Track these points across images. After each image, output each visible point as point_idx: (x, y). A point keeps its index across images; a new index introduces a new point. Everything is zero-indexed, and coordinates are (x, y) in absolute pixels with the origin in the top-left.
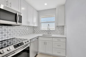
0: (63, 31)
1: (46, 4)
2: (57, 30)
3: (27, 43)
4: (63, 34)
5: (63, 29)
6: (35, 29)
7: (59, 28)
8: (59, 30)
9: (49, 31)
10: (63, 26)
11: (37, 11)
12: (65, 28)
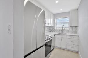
0: (76, 31)
2: (71, 30)
4: (77, 34)
5: (77, 29)
6: (51, 29)
7: (73, 28)
8: (73, 30)
9: (63, 31)
11: (53, 14)
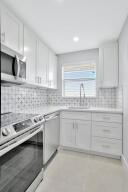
1: (76, 39)
2: (100, 97)
3: (39, 122)
5: (115, 95)
7: (105, 92)
8: (105, 98)
10: (115, 88)
12: (120, 92)
